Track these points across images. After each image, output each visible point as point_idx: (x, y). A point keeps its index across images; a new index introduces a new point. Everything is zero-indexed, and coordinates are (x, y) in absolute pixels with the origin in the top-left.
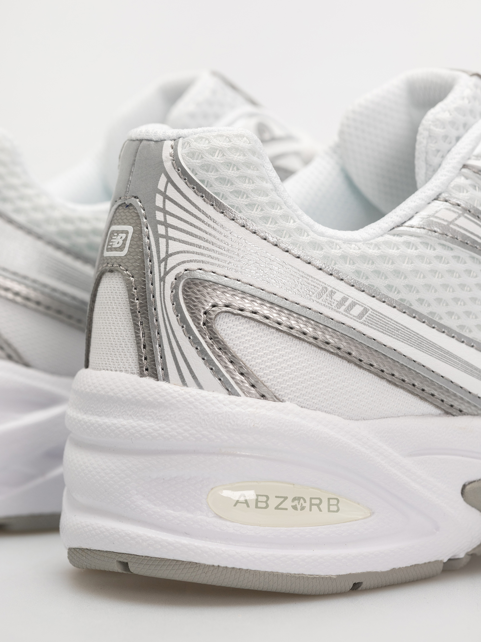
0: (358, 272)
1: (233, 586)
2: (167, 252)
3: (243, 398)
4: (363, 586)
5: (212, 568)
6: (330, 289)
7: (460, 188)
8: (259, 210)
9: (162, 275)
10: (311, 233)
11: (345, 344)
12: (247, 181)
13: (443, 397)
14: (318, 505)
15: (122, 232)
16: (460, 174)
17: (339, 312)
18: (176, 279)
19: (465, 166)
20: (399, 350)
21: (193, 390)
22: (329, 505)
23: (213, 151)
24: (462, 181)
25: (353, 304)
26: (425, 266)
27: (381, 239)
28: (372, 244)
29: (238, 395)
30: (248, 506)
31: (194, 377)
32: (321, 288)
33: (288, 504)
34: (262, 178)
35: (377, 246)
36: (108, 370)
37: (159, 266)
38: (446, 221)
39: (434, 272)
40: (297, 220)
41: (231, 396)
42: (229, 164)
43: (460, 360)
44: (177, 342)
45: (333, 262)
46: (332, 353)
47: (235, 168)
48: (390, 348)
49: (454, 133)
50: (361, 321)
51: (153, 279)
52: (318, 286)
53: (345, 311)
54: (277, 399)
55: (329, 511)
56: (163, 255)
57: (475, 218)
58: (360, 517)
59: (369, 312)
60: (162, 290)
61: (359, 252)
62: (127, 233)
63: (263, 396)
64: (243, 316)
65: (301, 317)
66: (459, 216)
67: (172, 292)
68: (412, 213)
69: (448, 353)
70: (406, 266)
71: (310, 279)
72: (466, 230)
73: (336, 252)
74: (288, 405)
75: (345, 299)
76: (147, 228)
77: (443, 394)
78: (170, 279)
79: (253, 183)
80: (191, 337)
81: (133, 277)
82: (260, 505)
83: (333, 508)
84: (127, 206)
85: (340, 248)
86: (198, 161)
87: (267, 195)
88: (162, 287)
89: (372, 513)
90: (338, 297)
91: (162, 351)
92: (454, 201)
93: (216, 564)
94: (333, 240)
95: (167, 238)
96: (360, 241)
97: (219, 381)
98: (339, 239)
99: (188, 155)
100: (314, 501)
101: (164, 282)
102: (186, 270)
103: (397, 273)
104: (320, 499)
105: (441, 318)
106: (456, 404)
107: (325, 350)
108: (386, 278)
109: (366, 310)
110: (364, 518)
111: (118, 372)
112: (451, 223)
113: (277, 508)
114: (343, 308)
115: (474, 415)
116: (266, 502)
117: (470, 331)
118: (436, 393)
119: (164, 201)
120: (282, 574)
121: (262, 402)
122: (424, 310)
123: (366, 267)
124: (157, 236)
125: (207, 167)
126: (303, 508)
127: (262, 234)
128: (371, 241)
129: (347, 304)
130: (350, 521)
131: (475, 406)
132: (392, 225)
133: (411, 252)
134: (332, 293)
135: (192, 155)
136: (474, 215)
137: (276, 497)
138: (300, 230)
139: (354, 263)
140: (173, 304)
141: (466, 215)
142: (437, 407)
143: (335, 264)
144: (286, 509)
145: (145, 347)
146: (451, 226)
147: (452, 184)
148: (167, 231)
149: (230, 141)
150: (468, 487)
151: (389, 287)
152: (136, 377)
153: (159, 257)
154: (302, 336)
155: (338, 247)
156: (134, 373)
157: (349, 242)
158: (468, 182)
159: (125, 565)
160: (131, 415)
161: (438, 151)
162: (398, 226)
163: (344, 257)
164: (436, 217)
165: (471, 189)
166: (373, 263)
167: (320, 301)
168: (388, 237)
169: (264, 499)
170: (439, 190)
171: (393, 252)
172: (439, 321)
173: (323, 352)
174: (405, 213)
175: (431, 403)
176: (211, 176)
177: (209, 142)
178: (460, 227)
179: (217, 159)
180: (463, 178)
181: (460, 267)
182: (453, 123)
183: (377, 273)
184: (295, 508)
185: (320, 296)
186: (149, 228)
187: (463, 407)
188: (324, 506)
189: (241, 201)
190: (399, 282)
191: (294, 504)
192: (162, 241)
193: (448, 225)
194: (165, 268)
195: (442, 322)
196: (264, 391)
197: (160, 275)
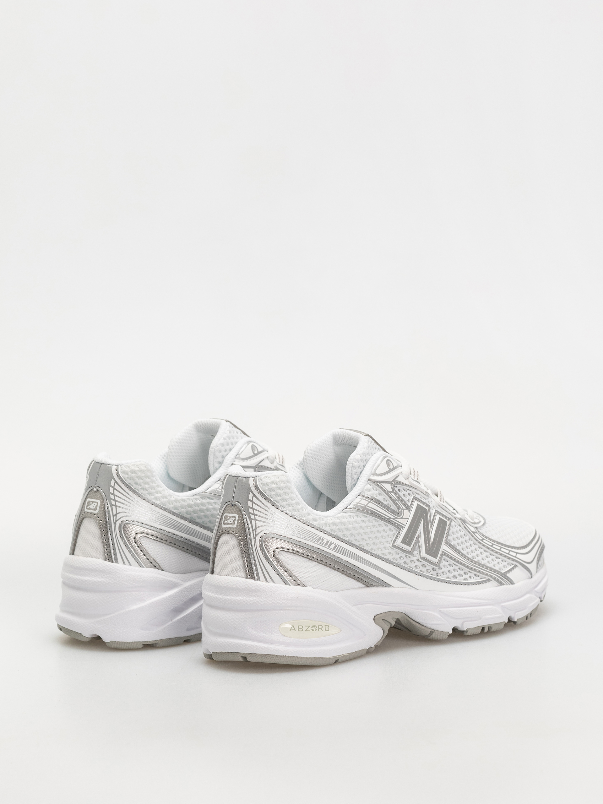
0: (331, 530)
1: (291, 664)
2: (256, 526)
3: (292, 586)
4: (339, 661)
5: (283, 657)
6: (322, 538)
7: (368, 490)
8: (292, 506)
9: (255, 536)
10: (312, 514)
11: (315, 555)
12: (286, 494)
13: (365, 580)
14: (321, 628)
15: (232, 517)
16: (367, 483)
17: (326, 548)
18: (261, 538)
19: (369, 480)
20: (349, 561)
21: (270, 584)
22: (325, 628)
23: (272, 483)
24: (368, 486)
25: (331, 544)
26: (357, 525)
27: (339, 515)
28: (336, 517)
29: (290, 585)
30: (295, 631)
31: (271, 578)
32: (318, 538)
33: (310, 629)
34: (292, 493)
35: (338, 518)
36: (229, 576)
37: (253, 532)
38: (364, 505)
39: (361, 527)
40: (306, 509)
41: (287, 586)
42: (279, 488)
43: (372, 564)
44: (263, 564)
45: (322, 526)
46: (324, 565)
47: (281, 489)
48: (346, 561)
49: (362, 464)
50: (334, 550)
51: (250, 537)
52: (317, 537)
53: (328, 547)
54: (304, 586)
55: (326, 631)
56: (254, 528)
57: (375, 503)
58: (337, 633)
59: (337, 547)
60: (255, 542)
61: (331, 521)
62: (235, 517)
63: (299, 585)
64: (289, 552)
65: (311, 551)
66: (369, 503)
67: (260, 543)
68: (350, 502)
69: (367, 561)
70: (350, 526)
71: (314, 534)
72: (372, 508)
73: (323, 522)
74: (308, 588)
75: (328, 542)
76: (245, 516)
77: (366, 578)
78: (258, 538)
79: (289, 495)
80: (269, 562)
81: (240, 537)
82: (300, 630)
83: (327, 629)
84: (233, 505)
85: (324, 520)
86: (266, 487)
87: (294, 500)
88: (255, 541)
89: (341, 631)
90: (325, 541)
91: (256, 568)
92: (366, 496)
93: (284, 655)
94: (321, 517)
95: (255, 520)
96: (331, 516)
97: (282, 580)
98: (323, 516)
99: (261, 484)
100: (320, 627)
101: (256, 539)
102: (265, 534)
103: (347, 529)
104: (322, 626)
105: (363, 546)
106: (370, 582)
107: (321, 564)
108: (342, 531)
109: (336, 546)
110: (338, 633)
111: (235, 577)
112: (366, 505)
113: (306, 631)
114: (327, 545)
115: (378, 586)
116: (302, 628)
117: (375, 551)
118: (363, 578)
119: (252, 504)
120: (310, 658)
121: (299, 587)
122: (357, 543)
123: (335, 528)
124: (251, 519)
125: (270, 490)
126: (316, 630)
127: (285, 512)
128: (336, 516)
129: (329, 544)
130: (333, 634)
131: (378, 582)
132: (343, 508)
133: (352, 520)
134: (323, 540)
135: (264, 484)
136: (374, 501)
137: (306, 626)
138: (308, 514)
139: (330, 526)
140: (260, 548)
141: (372, 502)
142: (364, 584)
143: (323, 527)
144: (310, 631)
145: (248, 566)
146: (366, 507)
147: (365, 488)
148: (255, 517)
149: (279, 478)
150: (376, 617)
151: (344, 535)
152: (245, 580)
153: (252, 529)
154: (313, 559)
155: (323, 520)
156: (243, 577)
157: (327, 517)
158: (371, 487)
159: (245, 658)
160: (245, 595)
161: (356, 472)
162: (345, 509)
163: (326, 524)
164: (360, 504)
165: (372, 490)
166: (337, 526)
167: (318, 543)
168: (342, 514)
169: (301, 627)
170: (360, 492)
171: (345, 520)
172: (363, 548)
173: (320, 564)
174: (347, 502)
175: (361, 583)
176: (272, 493)
177: (270, 479)
178: (370, 507)
179: (274, 486)
180: (369, 485)
181: (371, 524)
182: (362, 460)
183: (339, 529)
184: (313, 630)
185: (318, 541)
186: (246, 515)
187: (373, 583)
188: (323, 629)
189: (278, 498)
190: (347, 533)
191: (312, 629)
192: (253, 522)
193: (365, 507)
194: (256, 533)
195: (364, 548)
196: (299, 582)
197: (254, 536)
